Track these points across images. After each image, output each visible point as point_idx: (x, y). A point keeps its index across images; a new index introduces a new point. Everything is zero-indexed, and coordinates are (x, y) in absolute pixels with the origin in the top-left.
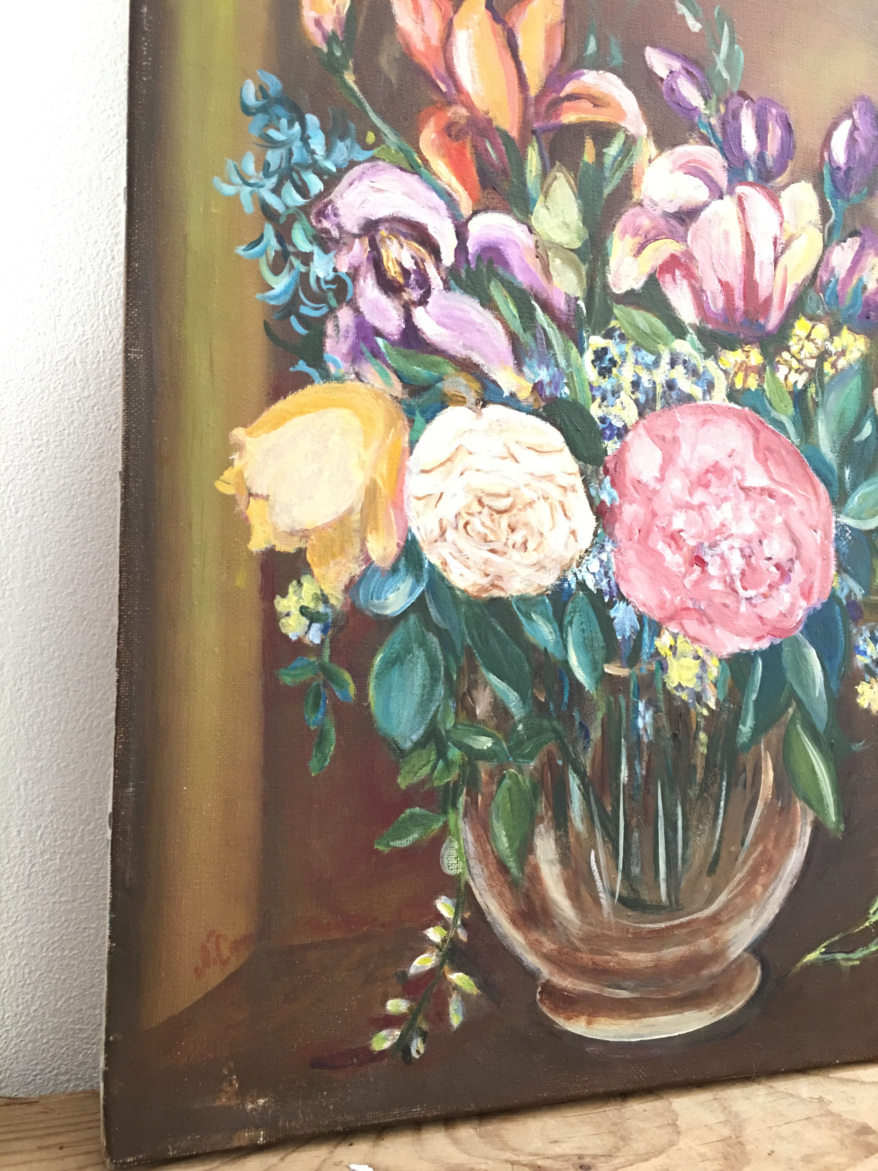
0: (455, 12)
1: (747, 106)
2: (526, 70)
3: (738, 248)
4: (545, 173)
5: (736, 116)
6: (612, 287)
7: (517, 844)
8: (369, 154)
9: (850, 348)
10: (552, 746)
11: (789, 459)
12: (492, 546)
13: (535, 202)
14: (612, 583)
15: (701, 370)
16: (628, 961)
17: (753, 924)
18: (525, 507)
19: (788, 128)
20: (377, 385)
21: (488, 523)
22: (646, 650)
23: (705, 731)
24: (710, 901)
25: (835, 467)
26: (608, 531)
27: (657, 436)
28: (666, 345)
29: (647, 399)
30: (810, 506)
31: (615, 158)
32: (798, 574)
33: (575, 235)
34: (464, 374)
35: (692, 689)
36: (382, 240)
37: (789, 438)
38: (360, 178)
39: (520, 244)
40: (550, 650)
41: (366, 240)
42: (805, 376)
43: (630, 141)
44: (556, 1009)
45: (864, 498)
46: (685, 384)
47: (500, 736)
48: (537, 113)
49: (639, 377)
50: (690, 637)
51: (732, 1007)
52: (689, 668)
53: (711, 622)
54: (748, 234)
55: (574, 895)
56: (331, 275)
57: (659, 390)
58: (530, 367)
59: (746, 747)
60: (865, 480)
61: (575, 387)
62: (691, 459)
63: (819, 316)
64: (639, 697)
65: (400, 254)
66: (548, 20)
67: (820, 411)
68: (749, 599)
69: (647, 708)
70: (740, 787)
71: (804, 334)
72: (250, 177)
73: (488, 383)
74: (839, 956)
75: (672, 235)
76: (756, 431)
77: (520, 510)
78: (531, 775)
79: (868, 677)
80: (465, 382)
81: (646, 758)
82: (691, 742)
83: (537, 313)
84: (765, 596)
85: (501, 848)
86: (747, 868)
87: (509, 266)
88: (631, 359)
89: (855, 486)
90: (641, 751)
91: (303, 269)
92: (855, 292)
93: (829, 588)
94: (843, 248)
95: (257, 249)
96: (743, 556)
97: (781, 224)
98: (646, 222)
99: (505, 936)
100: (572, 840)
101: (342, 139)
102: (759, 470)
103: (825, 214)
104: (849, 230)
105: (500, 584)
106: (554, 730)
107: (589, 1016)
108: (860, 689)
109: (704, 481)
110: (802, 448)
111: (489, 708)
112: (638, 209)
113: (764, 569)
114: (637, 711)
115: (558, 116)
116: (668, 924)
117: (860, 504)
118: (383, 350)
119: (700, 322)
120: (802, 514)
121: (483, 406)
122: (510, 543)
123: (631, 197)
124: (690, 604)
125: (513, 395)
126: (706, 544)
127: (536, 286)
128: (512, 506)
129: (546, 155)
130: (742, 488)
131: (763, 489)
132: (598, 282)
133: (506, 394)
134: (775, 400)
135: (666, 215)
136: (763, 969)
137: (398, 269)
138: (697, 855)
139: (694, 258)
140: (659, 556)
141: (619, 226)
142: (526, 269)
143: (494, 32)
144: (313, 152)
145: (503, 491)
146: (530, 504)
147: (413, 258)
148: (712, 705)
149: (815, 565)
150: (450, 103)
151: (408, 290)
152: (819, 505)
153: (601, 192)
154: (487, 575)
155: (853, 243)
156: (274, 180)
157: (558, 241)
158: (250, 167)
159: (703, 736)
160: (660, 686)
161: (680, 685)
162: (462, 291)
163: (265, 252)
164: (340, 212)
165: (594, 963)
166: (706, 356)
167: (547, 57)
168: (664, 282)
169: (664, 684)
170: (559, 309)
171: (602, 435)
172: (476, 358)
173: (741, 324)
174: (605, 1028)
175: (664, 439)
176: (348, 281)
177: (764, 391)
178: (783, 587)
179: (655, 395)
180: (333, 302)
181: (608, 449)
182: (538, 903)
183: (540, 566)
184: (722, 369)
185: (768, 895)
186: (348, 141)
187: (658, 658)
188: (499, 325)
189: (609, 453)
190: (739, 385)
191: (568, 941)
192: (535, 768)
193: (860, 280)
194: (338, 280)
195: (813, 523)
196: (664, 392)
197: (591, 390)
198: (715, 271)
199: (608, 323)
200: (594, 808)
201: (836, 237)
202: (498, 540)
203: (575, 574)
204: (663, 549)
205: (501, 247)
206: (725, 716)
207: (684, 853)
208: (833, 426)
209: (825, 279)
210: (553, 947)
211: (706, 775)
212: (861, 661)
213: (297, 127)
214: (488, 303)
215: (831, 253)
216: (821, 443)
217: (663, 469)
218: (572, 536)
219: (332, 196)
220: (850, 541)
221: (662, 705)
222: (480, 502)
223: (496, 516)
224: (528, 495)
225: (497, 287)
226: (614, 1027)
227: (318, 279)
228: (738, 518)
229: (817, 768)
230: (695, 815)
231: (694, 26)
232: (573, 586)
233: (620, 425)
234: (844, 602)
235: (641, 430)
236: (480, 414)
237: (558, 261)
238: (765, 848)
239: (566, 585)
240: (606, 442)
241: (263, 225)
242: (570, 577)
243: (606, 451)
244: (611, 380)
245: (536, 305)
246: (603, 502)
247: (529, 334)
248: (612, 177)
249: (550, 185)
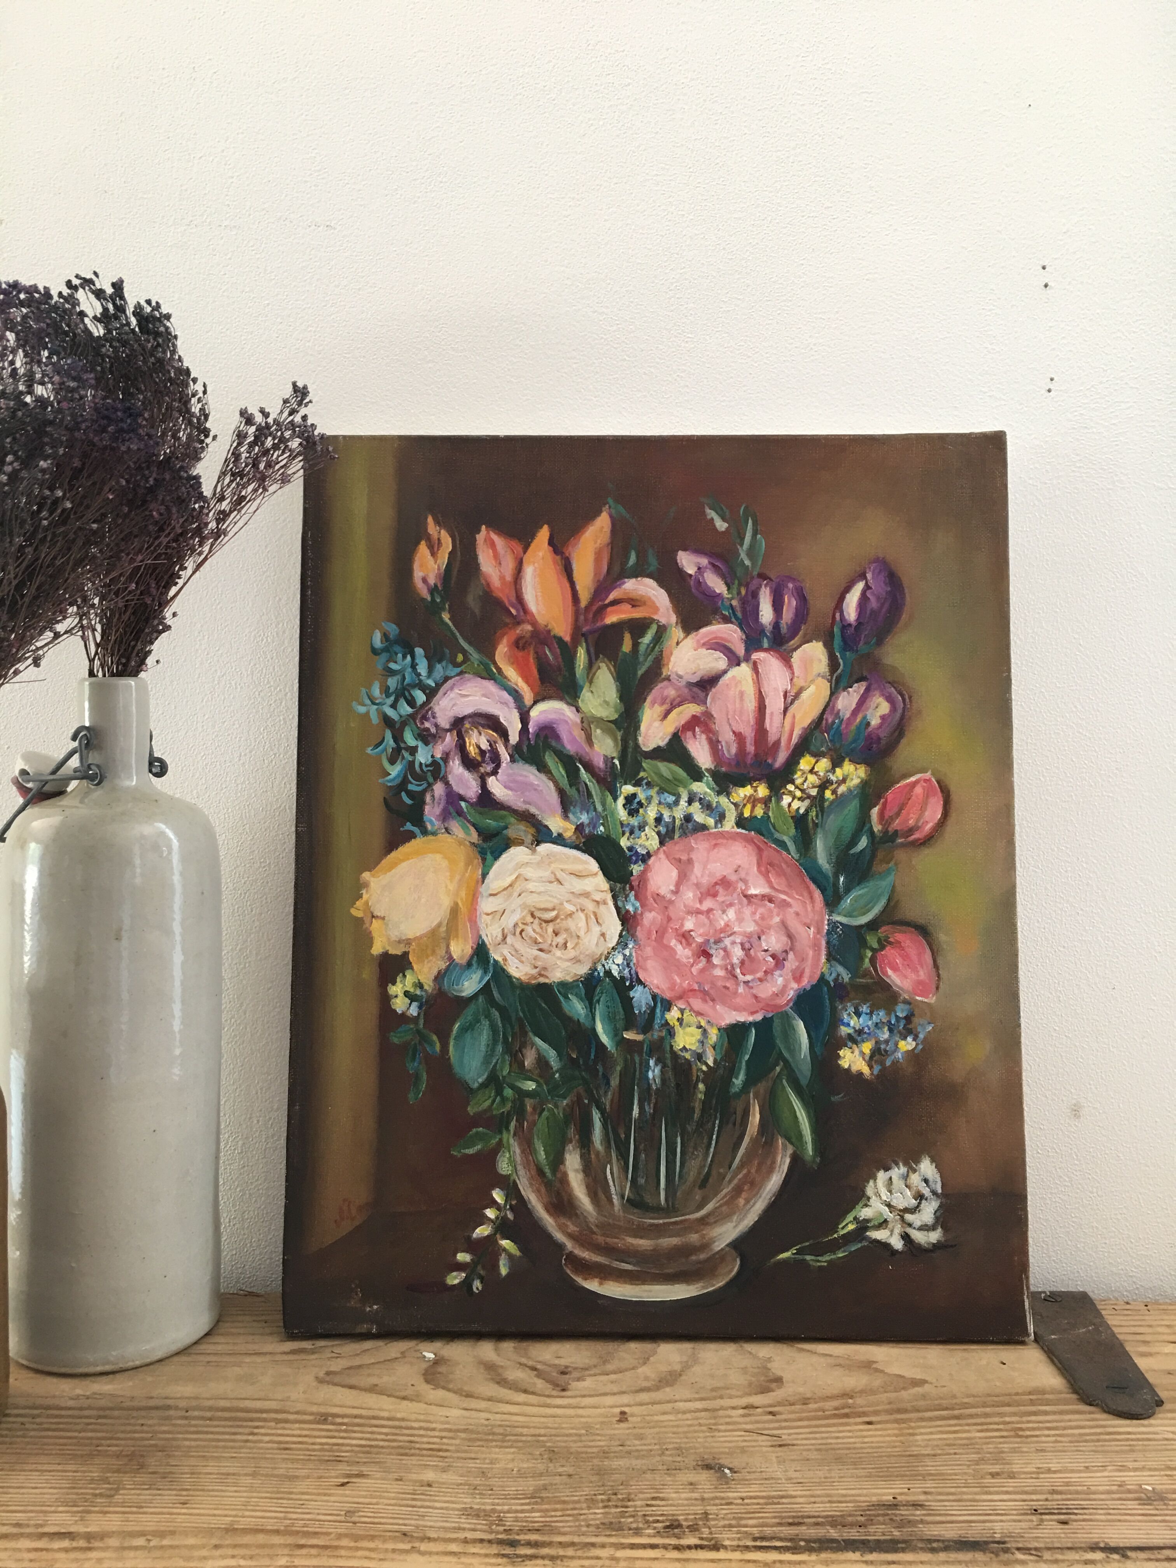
0: (525, 552)
1: (766, 586)
2: (578, 587)
3: (751, 704)
4: (590, 665)
5: (755, 595)
6: (642, 746)
7: (551, 1158)
8: (459, 670)
9: (851, 776)
10: (581, 1089)
11: (788, 870)
12: (541, 946)
13: (582, 688)
14: (633, 972)
15: (714, 805)
16: (632, 1245)
17: (735, 1227)
18: (566, 918)
19: (802, 598)
20: (460, 836)
21: (538, 930)
22: (658, 1021)
23: (703, 1082)
24: (700, 1207)
25: (830, 875)
26: (631, 932)
27: (675, 859)
28: (685, 787)
29: (667, 831)
30: (805, 907)
31: (648, 645)
32: (791, 962)
33: (613, 710)
34: (523, 822)
35: (694, 1051)
36: (467, 731)
37: (790, 854)
38: (452, 689)
39: (569, 721)
40: (582, 1020)
41: (455, 733)
42: (807, 802)
43: (662, 630)
44: (577, 1271)
45: (856, 899)
46: (700, 817)
47: (542, 1081)
48: (586, 620)
49: (662, 815)
50: (694, 1012)
51: (714, 1285)
52: (693, 1035)
53: (713, 1000)
54: (760, 692)
55: (593, 1194)
56: (430, 760)
57: (678, 823)
58: (573, 814)
59: (738, 1095)
60: (858, 884)
61: (609, 825)
62: (702, 876)
63: (823, 752)
64: (650, 1056)
65: (478, 740)
66: (598, 545)
67: (819, 830)
68: (746, 983)
69: (656, 1064)
70: (730, 1125)
71: (808, 768)
72: (376, 699)
73: (542, 828)
74: (808, 1258)
75: (694, 700)
76: (760, 850)
77: (562, 919)
78: (564, 1109)
79: (850, 1044)
80: (524, 828)
81: (653, 1101)
82: (692, 1090)
83: (581, 772)
84: (761, 980)
85: (540, 1158)
86: (732, 1185)
87: (560, 739)
88: (655, 801)
89: (848, 890)
90: (650, 1095)
91: (410, 758)
92: (858, 728)
93: (819, 973)
94: (848, 693)
95: (380, 748)
96: (743, 949)
97: (791, 680)
98: (671, 693)
99: (541, 1219)
100: (593, 1156)
101: (440, 662)
102: (762, 881)
103: (833, 664)
104: (855, 677)
105: (545, 973)
106: (583, 1078)
107: (601, 1279)
108: (841, 1053)
109: (711, 892)
110: (801, 861)
111: (535, 1062)
112: (666, 683)
113: (761, 958)
114: (648, 1067)
115: (603, 619)
116: (666, 1221)
117: (851, 904)
118: (465, 810)
119: (715, 767)
120: (797, 914)
121: (537, 845)
122: (554, 944)
123: (661, 674)
124: (696, 987)
125: (560, 835)
126: (712, 940)
127: (581, 752)
128: (556, 917)
129: (592, 650)
130: (745, 896)
131: (763, 896)
132: (631, 743)
133: (555, 834)
134: (779, 824)
135: (690, 685)
136: (741, 1261)
137: (477, 751)
138: (692, 1173)
139: (712, 716)
140: (673, 951)
141: (649, 699)
142: (573, 740)
143: (555, 562)
144: (419, 675)
145: (550, 906)
146: (571, 915)
147: (488, 741)
148: (711, 1062)
149: (807, 954)
150: (519, 623)
151: (483, 765)
152: (813, 907)
153: (635, 674)
154: (536, 967)
155: (859, 687)
156: (392, 698)
157: (599, 716)
158: (376, 692)
159: (701, 1086)
160: (668, 1048)
161: (684, 1048)
162: (524, 762)
163: (385, 749)
164: (437, 715)
165: (606, 1243)
166: (719, 793)
167: (595, 575)
168: (685, 738)
169: (671, 1046)
170: (599, 768)
171: (629, 860)
172: (533, 810)
173: (752, 765)
174: (612, 1288)
175: (680, 860)
176: (442, 763)
177: (769, 817)
178: (777, 973)
179: (674, 827)
180: (431, 780)
181: (634, 871)
182: (565, 1199)
183: (577, 960)
184: (732, 803)
185: (748, 1206)
186: (444, 663)
187: (668, 1027)
188: (551, 784)
189: (634, 874)
190: (747, 814)
191: (587, 1226)
192: (567, 1105)
193: (865, 717)
194: (434, 763)
195: (808, 921)
196: (682, 824)
197: (622, 827)
198: (730, 725)
199: (638, 774)
200: (611, 1135)
201: (842, 685)
202: (545, 942)
203: (603, 966)
204: (675, 945)
205: (554, 726)
206: (721, 1071)
207: (680, 1171)
208: (831, 841)
209: (830, 720)
210: (576, 1229)
211: (702, 1116)
212: (844, 1030)
213: (409, 658)
214: (542, 768)
215: (837, 698)
216: (819, 856)
217: (678, 885)
218: (602, 938)
219: (432, 705)
220: (840, 935)
221: (669, 1062)
222: (533, 915)
223: (544, 925)
224: (570, 908)
225: (551, 756)
226: (619, 1289)
227: (421, 764)
228: (740, 920)
229: (798, 1114)
230: (692, 1144)
231: (721, 525)
232: (602, 974)
233: (644, 852)
234: (832, 984)
235: (661, 855)
236: (534, 851)
237: (599, 731)
238: (749, 1172)
239: (596, 974)
240: (632, 865)
241: (384, 731)
242: (600, 968)
243: (632, 872)
244: (638, 818)
245: (580, 766)
246: (628, 911)
247: (574, 788)
248: (646, 660)
249: (595, 674)
